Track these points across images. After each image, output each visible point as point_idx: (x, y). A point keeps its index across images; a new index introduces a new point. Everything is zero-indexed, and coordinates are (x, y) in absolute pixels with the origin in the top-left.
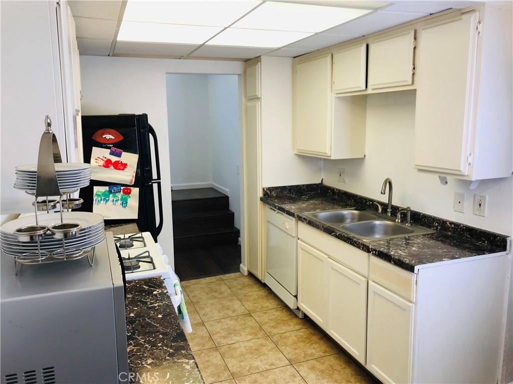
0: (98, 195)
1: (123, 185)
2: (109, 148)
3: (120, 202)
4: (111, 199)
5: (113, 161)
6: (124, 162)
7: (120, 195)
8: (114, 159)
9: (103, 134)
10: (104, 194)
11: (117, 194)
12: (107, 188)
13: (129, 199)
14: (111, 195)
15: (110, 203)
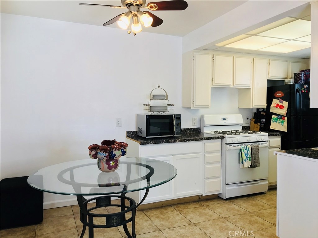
0: (273, 119)
1: (282, 116)
2: (279, 99)
3: (281, 123)
4: (278, 121)
5: (280, 105)
6: (284, 105)
7: (281, 120)
8: (280, 104)
9: (277, 93)
10: (276, 119)
11: (280, 119)
12: (277, 116)
13: (284, 122)
14: (278, 120)
15: (277, 123)
